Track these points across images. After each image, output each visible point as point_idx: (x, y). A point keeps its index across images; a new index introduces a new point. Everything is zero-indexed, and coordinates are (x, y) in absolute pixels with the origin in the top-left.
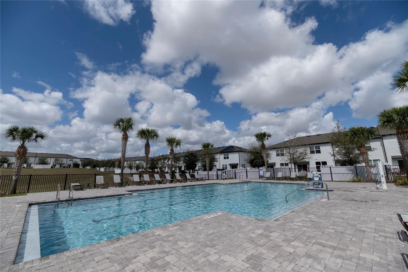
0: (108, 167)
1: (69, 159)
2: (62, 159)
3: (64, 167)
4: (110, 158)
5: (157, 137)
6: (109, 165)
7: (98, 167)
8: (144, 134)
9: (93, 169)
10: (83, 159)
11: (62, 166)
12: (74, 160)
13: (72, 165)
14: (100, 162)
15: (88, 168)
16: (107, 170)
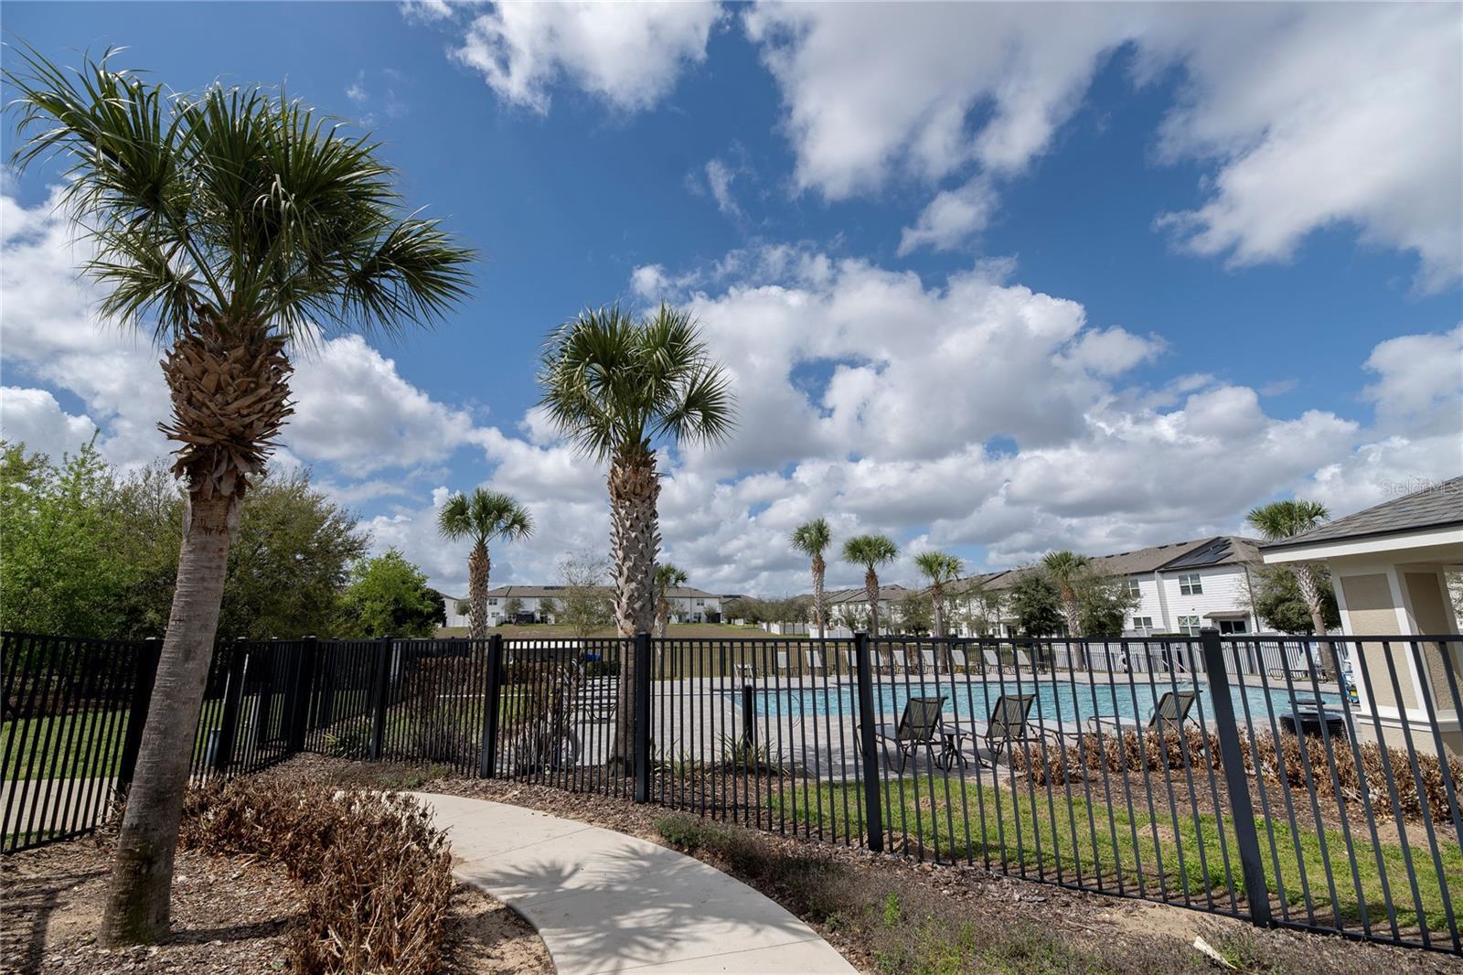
0: (789, 621)
1: (695, 601)
2: (681, 600)
3: (688, 621)
4: (791, 596)
5: (892, 555)
6: (792, 615)
7: (763, 621)
8: (857, 550)
9: (752, 626)
10: (725, 597)
11: (684, 619)
12: (708, 602)
13: (704, 617)
14: (767, 605)
15: (740, 622)
16: (789, 631)
